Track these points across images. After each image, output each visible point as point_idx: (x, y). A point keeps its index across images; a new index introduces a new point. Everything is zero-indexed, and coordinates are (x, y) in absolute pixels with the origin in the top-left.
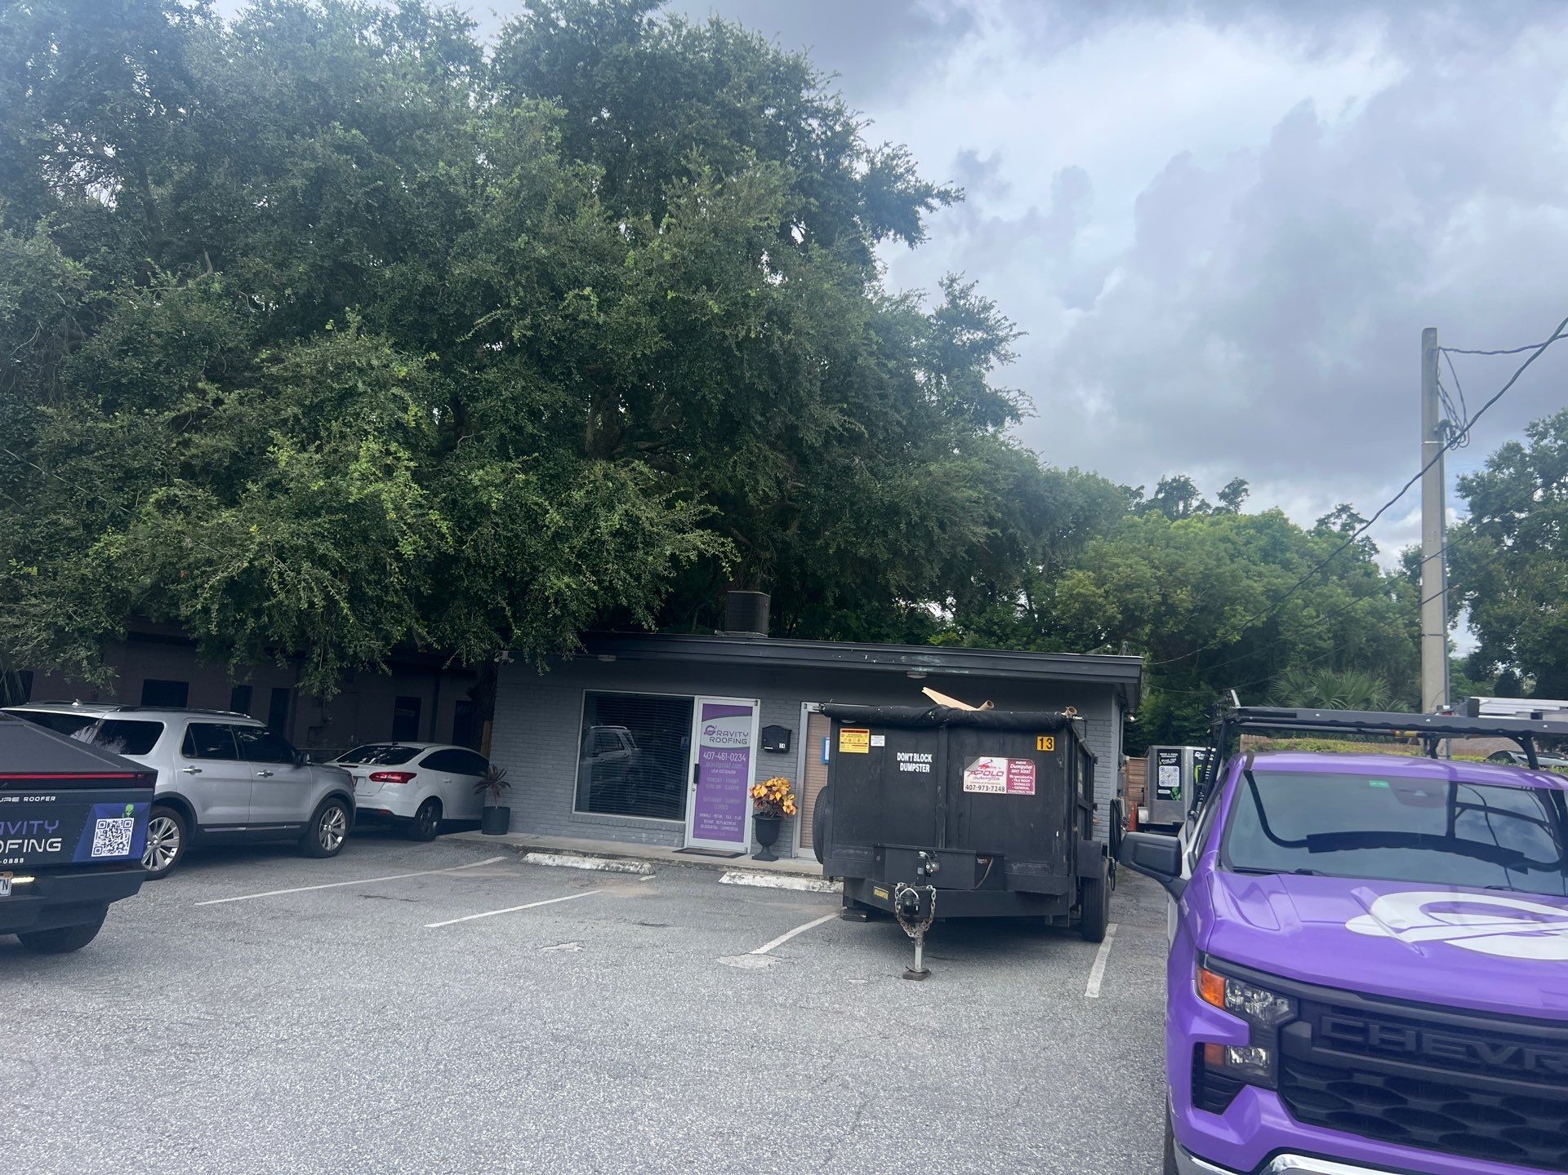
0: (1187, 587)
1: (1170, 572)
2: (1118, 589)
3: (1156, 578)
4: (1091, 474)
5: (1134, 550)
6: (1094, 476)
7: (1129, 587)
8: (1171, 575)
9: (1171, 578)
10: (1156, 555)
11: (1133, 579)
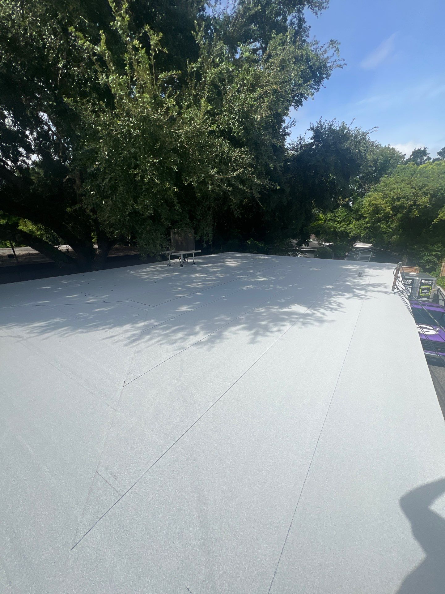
0: (428, 195)
1: (420, 189)
2: (393, 200)
3: (413, 193)
4: (387, 146)
5: (403, 181)
6: (389, 147)
7: (399, 199)
8: (420, 191)
9: (420, 192)
10: (415, 182)
11: (401, 195)
